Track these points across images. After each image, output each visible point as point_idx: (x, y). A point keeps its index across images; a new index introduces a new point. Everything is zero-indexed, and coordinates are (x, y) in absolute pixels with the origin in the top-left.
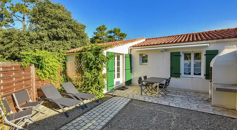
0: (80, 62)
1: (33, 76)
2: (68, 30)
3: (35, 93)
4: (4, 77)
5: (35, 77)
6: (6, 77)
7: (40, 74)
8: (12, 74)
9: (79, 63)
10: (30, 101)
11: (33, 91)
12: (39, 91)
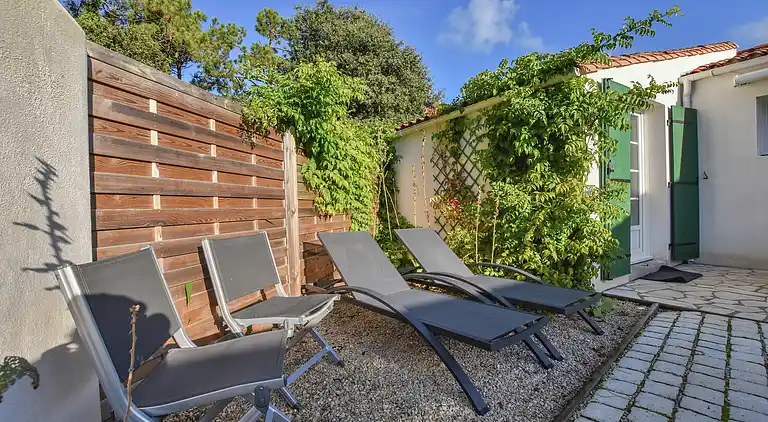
0: (456, 154)
1: (292, 188)
2: (385, 79)
3: (299, 264)
4: (165, 151)
5: (299, 193)
6: (178, 154)
7: (315, 181)
8: (207, 151)
9: (452, 160)
10: (280, 290)
11: (292, 254)
12: (313, 253)
